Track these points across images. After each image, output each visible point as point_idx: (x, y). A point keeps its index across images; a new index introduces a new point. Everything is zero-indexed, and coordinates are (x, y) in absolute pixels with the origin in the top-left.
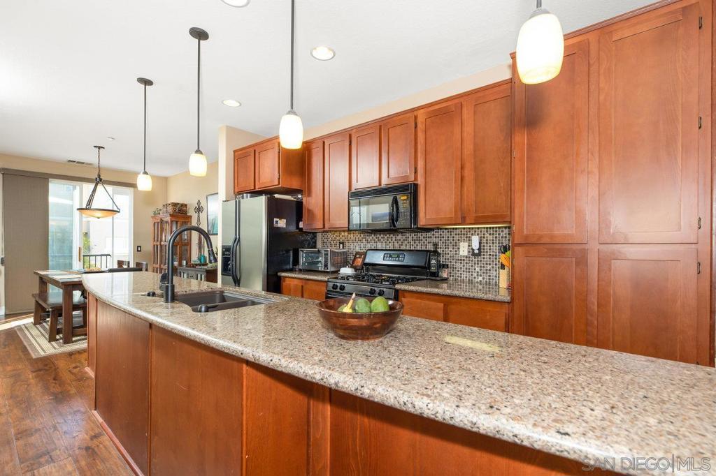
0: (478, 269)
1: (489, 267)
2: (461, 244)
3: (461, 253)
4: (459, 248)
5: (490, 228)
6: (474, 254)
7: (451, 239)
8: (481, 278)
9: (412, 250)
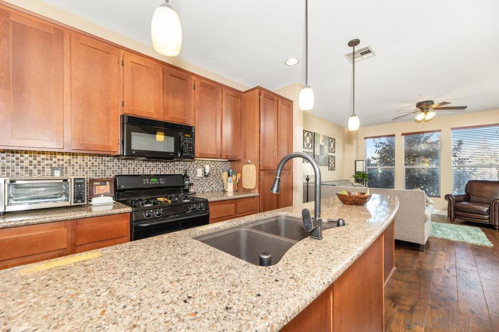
0: (207, 184)
1: (212, 183)
2: (198, 170)
3: (198, 175)
4: (196, 173)
5: (213, 161)
6: (206, 176)
7: (192, 167)
8: (208, 189)
9: (162, 175)
